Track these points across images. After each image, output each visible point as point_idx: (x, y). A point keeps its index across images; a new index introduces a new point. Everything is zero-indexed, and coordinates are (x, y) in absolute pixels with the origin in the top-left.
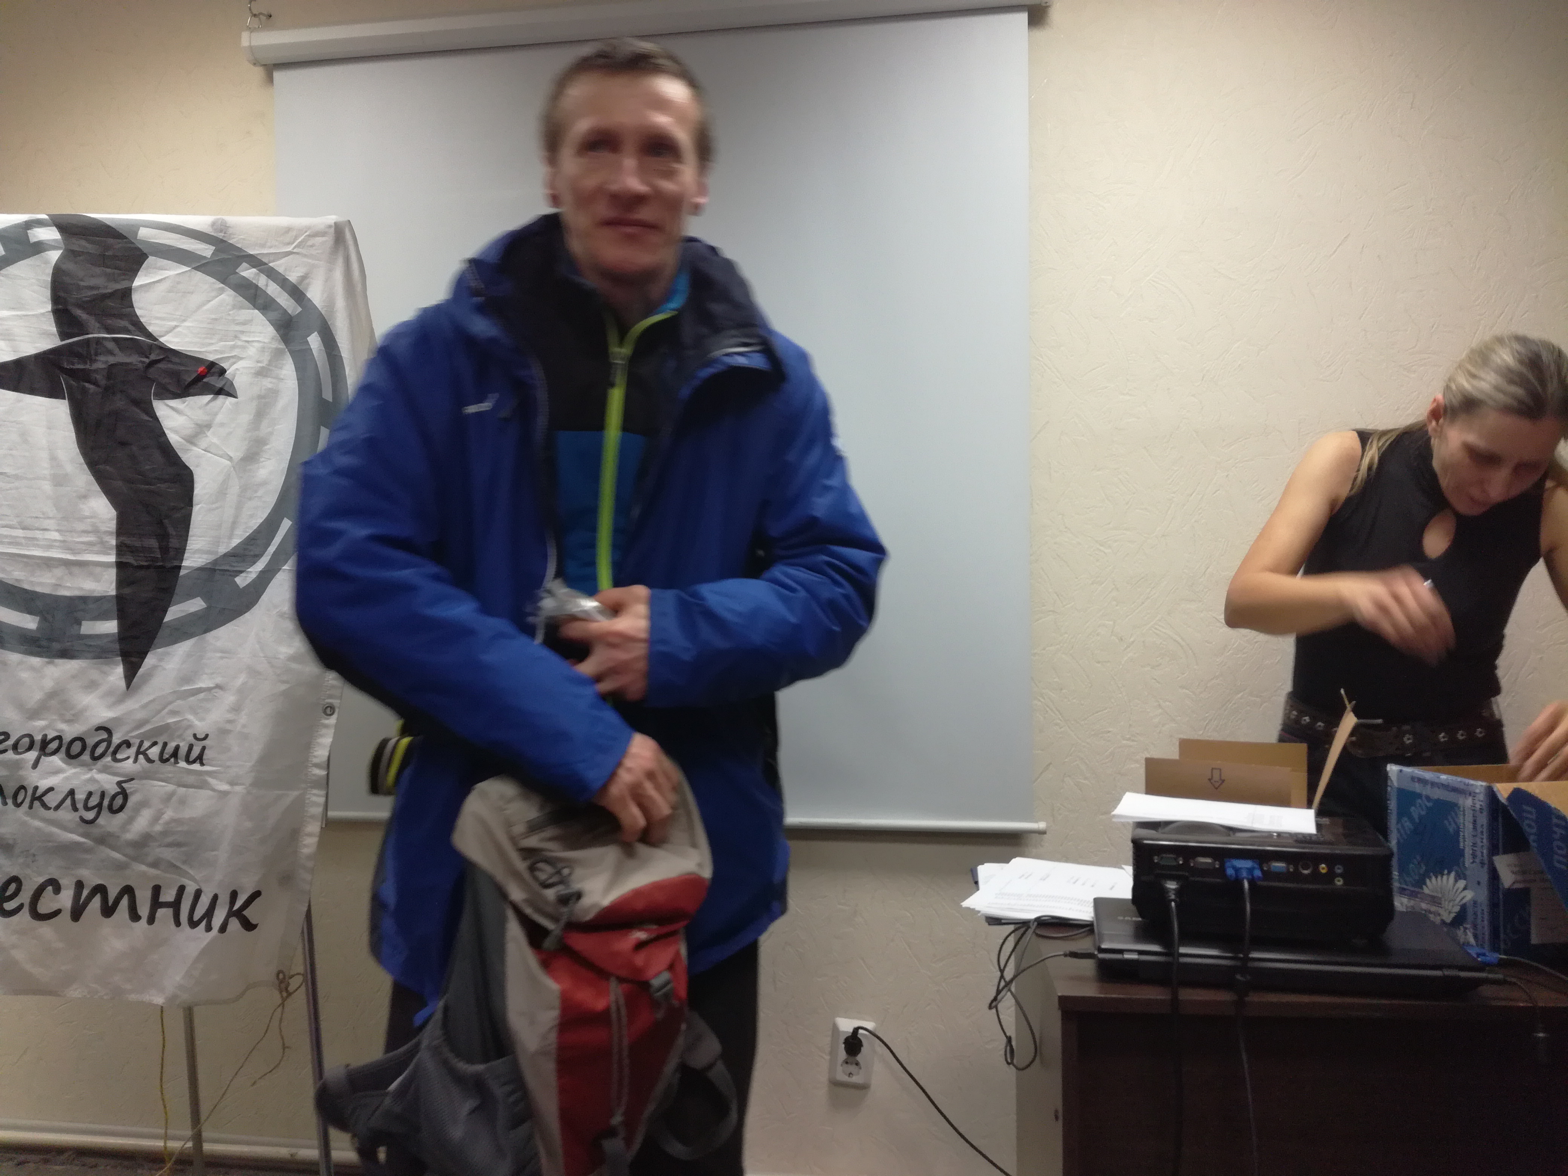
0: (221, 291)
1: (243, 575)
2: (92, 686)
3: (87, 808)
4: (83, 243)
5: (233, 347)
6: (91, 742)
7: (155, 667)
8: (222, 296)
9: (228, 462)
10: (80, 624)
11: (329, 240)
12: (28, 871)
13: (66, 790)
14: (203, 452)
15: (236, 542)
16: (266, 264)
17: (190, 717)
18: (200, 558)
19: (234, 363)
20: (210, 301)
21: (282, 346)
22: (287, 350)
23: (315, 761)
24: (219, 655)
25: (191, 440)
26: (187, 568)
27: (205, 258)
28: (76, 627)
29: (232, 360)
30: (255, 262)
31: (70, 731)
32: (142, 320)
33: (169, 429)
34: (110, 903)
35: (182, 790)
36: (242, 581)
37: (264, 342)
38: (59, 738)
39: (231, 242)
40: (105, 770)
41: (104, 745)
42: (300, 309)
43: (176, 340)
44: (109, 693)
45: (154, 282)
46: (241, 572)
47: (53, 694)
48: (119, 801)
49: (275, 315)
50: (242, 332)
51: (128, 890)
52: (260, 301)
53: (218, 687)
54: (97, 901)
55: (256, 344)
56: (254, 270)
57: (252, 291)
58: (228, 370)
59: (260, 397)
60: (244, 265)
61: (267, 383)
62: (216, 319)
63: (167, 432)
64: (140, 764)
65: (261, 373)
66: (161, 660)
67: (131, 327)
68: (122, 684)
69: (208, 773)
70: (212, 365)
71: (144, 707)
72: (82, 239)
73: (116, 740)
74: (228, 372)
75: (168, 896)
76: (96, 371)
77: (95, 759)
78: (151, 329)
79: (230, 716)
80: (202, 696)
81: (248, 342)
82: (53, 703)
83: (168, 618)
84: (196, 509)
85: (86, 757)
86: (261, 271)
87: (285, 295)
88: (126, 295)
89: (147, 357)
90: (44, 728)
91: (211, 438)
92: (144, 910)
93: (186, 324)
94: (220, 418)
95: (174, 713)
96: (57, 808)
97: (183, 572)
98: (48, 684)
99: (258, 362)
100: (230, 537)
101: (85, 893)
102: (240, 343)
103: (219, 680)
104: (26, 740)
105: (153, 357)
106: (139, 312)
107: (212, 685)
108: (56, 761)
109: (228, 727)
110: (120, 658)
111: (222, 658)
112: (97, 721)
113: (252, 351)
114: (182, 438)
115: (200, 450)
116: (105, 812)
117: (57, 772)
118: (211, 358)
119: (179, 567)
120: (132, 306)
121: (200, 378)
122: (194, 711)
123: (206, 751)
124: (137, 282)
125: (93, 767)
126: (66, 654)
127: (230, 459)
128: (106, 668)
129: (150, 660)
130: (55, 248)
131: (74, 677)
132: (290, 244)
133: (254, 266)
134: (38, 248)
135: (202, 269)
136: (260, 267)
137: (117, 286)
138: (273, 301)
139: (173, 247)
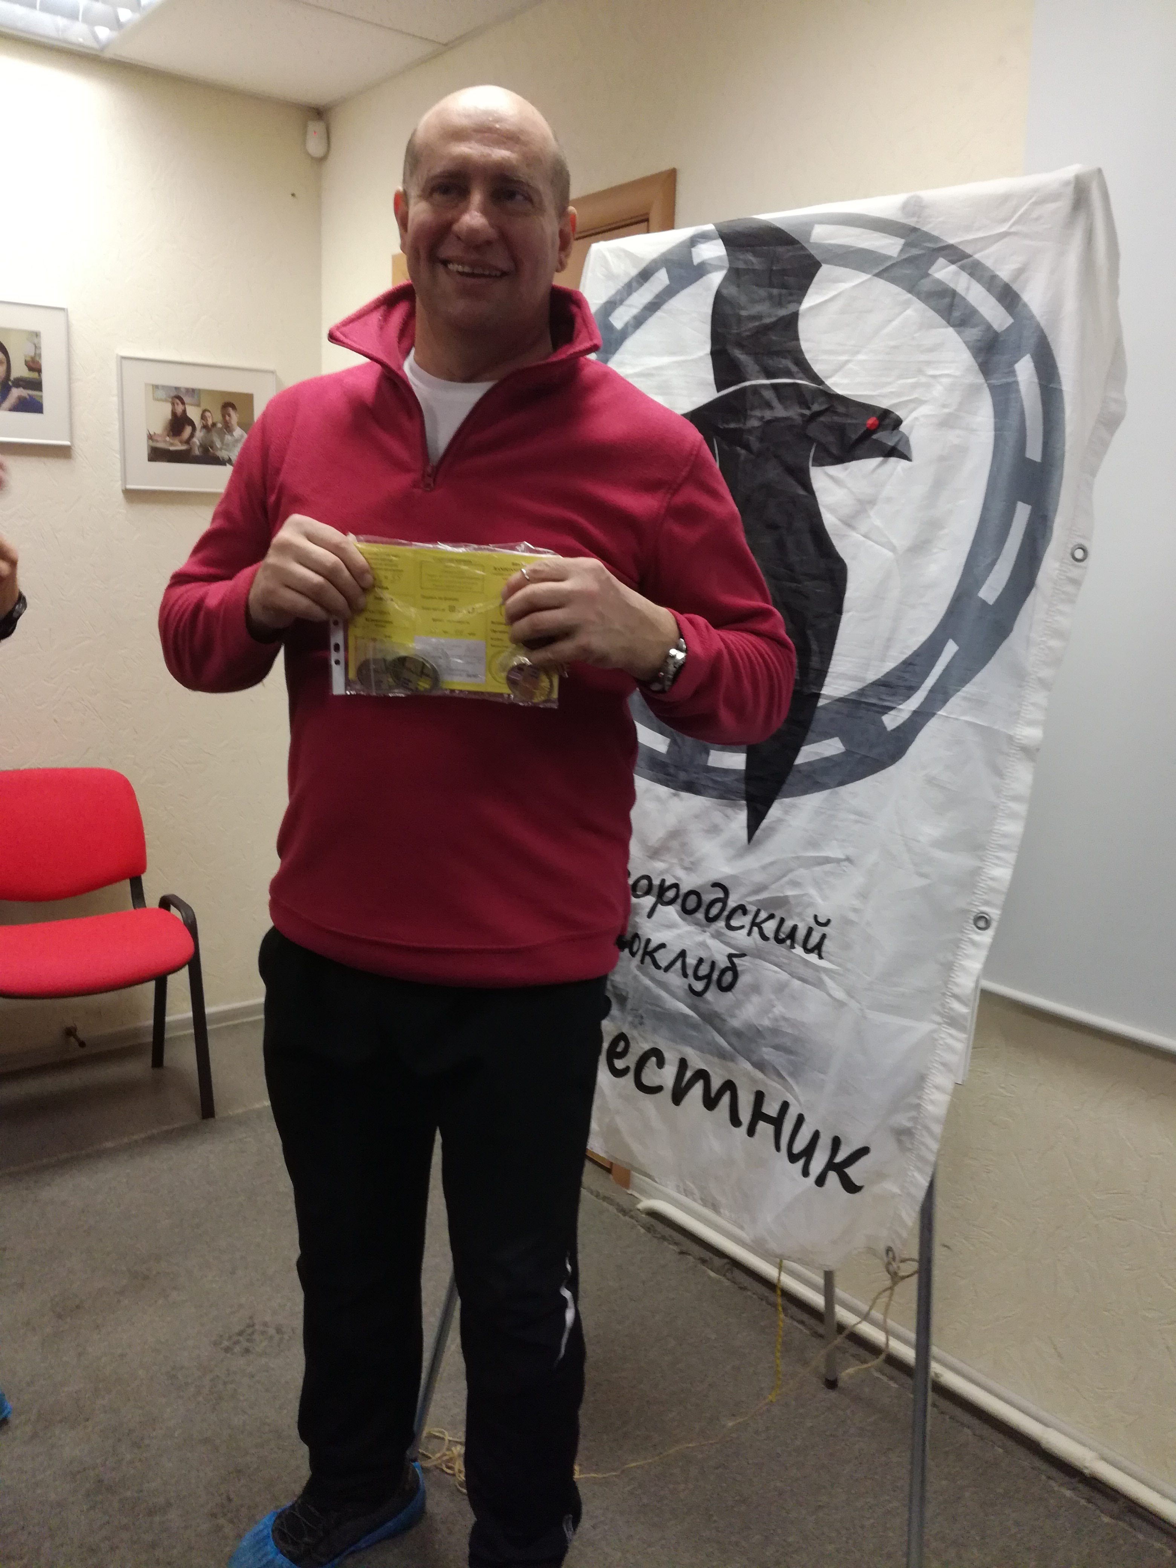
0: (907, 305)
1: (892, 712)
2: (714, 830)
3: (697, 978)
4: (748, 256)
5: (914, 386)
6: (707, 898)
7: (780, 821)
8: (909, 312)
9: (890, 554)
10: (708, 754)
11: (1064, 205)
12: (635, 1033)
13: (678, 951)
14: (863, 539)
15: (890, 665)
16: (970, 256)
17: (813, 892)
18: (843, 685)
19: (914, 409)
20: (890, 321)
21: (980, 379)
22: (986, 385)
23: (956, 990)
24: (853, 817)
25: (849, 523)
26: (827, 697)
27: (890, 257)
28: (704, 756)
29: (912, 406)
30: (955, 254)
31: (688, 882)
32: (808, 356)
33: (825, 506)
34: (713, 1095)
35: (796, 983)
36: (891, 721)
37: (956, 377)
38: (676, 886)
39: (925, 229)
40: (718, 936)
41: (719, 905)
42: (1010, 321)
43: (845, 381)
44: (729, 843)
45: (826, 302)
46: (892, 708)
47: (675, 834)
48: (728, 977)
49: (974, 333)
50: (928, 363)
51: (729, 1086)
52: (956, 314)
53: (848, 859)
54: (698, 1089)
55: (944, 380)
56: (953, 268)
57: (947, 300)
58: (906, 419)
59: (941, 459)
60: (941, 261)
61: (953, 437)
62: (896, 347)
63: (823, 510)
64: (754, 939)
65: (946, 423)
66: (786, 812)
67: (794, 369)
68: (744, 834)
69: (826, 970)
70: (885, 414)
71: (764, 868)
72: (747, 251)
73: (732, 903)
74: (904, 424)
75: (771, 1109)
76: (750, 431)
77: (710, 920)
78: (817, 368)
79: (856, 903)
80: (828, 867)
81: (934, 377)
82: (675, 844)
83: (800, 760)
84: (845, 618)
85: (700, 915)
86: (963, 268)
87: (992, 301)
88: (790, 323)
89: (809, 408)
90: (662, 872)
91: (875, 519)
92: (745, 1115)
93: (861, 357)
94: (888, 491)
95: (795, 884)
96: (667, 969)
97: (821, 702)
98: (671, 821)
99: (944, 406)
100: (883, 660)
101: (689, 1074)
102: (923, 379)
103: (850, 851)
104: (645, 882)
105: (816, 407)
106: (805, 345)
107: (842, 857)
108: (671, 912)
109: (852, 916)
110: (744, 802)
111: (857, 822)
112: (714, 876)
113: (938, 391)
114: (840, 520)
115: (859, 536)
116: (713, 988)
117: (671, 926)
118: (884, 404)
119: (818, 696)
120: (797, 338)
121: (869, 433)
122: (817, 884)
123: (827, 942)
124: (808, 302)
125: (706, 929)
126: (691, 787)
127: (893, 549)
128: (729, 811)
129: (775, 811)
130: (719, 268)
131: (696, 817)
132: (1005, 220)
133: (953, 262)
134: (701, 271)
135: (886, 275)
136: (965, 261)
137: (783, 312)
138: (973, 312)
139: (852, 247)
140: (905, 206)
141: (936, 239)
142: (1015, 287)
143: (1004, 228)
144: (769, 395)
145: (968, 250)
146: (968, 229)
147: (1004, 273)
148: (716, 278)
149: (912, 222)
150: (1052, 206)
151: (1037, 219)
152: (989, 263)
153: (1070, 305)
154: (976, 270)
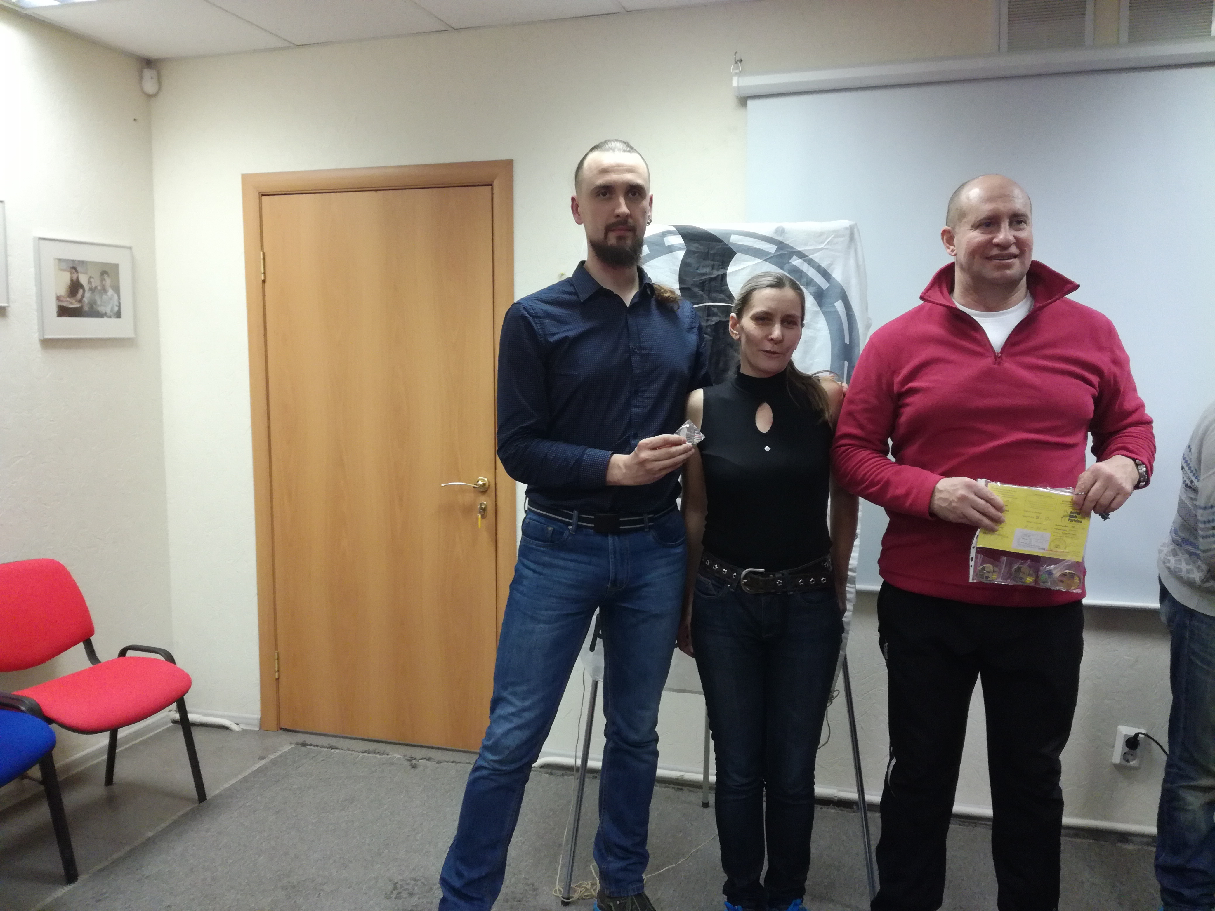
4: (696, 245)
11: (845, 238)
16: (807, 256)
21: (818, 309)
22: (821, 311)
27: (771, 253)
30: (801, 255)
32: (733, 294)
39: (786, 243)
42: (828, 285)
45: (742, 269)
49: (813, 289)
52: (804, 280)
56: (800, 260)
57: (799, 274)
59: (805, 342)
60: (795, 257)
61: (809, 333)
67: (728, 299)
72: (696, 243)
76: (708, 327)
86: (805, 261)
87: (819, 276)
88: (722, 278)
106: (731, 289)
120: (727, 285)
124: (731, 269)
130: (680, 249)
132: (822, 243)
133: (800, 258)
134: (671, 249)
135: (769, 261)
136: (804, 258)
137: (716, 273)
138: (812, 280)
139: (751, 247)
140: (777, 231)
141: (792, 247)
142: (829, 271)
143: (822, 246)
144: (715, 310)
145: (806, 254)
146: (806, 245)
147: (824, 265)
148: (681, 254)
149: (780, 238)
150: (841, 239)
151: (836, 244)
152: (817, 260)
153: (854, 281)
154: (811, 262)
